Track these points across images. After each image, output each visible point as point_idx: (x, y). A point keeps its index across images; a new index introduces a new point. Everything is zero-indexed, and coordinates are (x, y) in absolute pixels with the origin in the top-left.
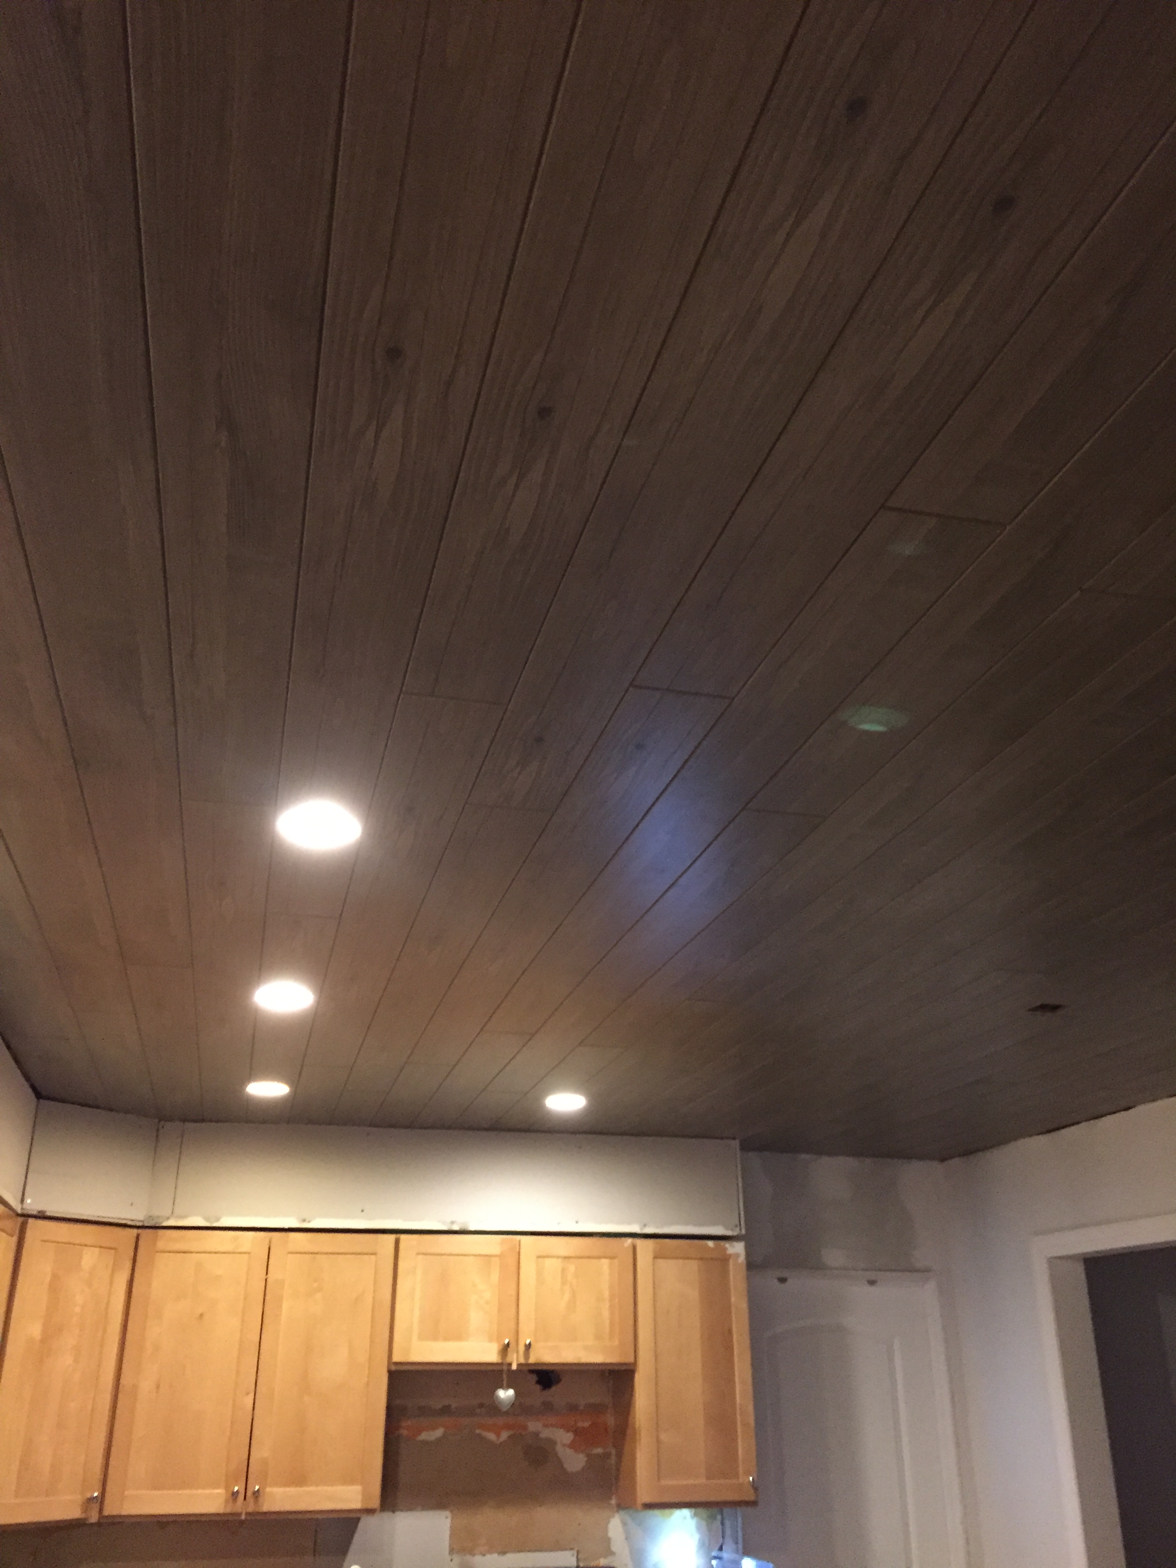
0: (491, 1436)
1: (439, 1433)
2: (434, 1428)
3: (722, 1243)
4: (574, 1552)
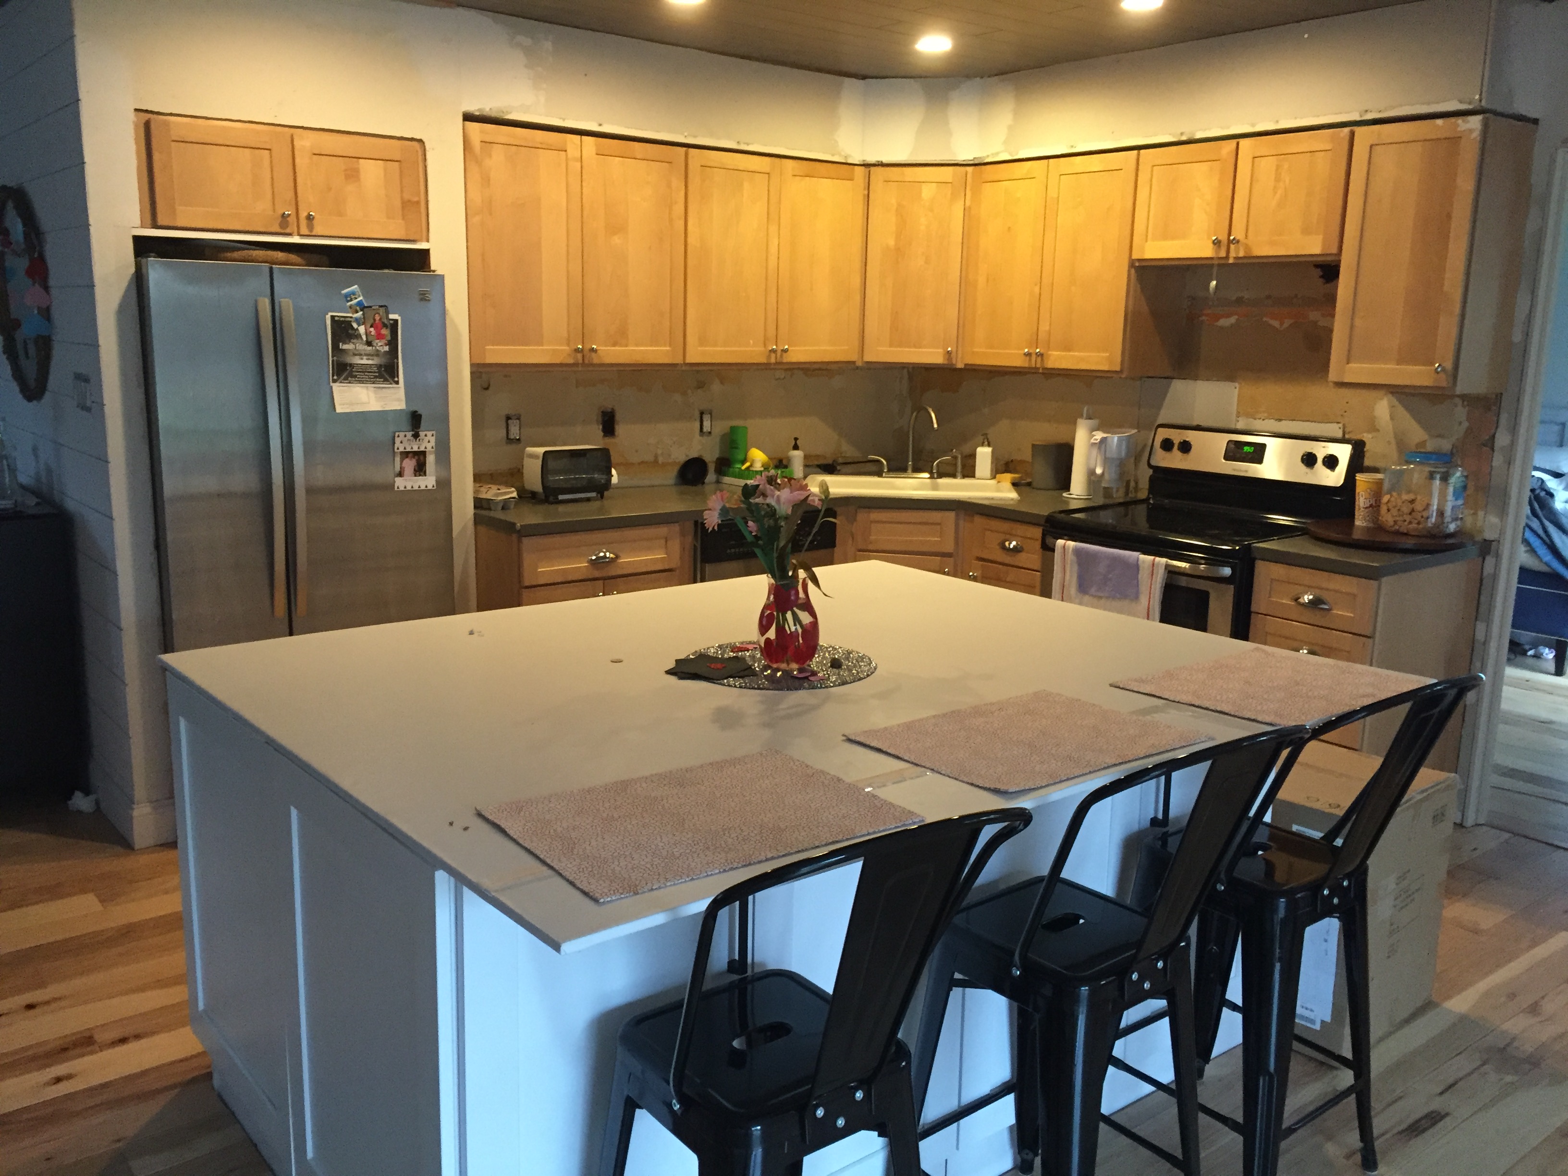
0: (1276, 323)
1: (1233, 320)
2: (1228, 316)
4: (1340, 425)
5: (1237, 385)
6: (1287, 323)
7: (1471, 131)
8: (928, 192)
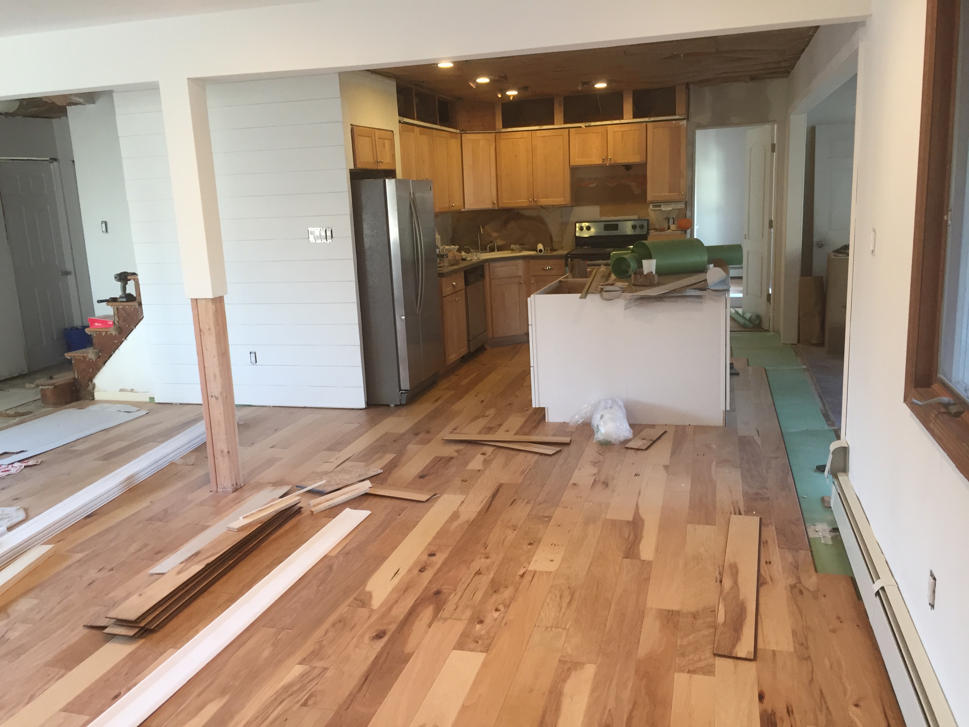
0: (611, 185)
2: (593, 183)
3: (678, 121)
4: (638, 216)
5: (599, 206)
6: (615, 185)
7: (684, 125)
8: (482, 143)
